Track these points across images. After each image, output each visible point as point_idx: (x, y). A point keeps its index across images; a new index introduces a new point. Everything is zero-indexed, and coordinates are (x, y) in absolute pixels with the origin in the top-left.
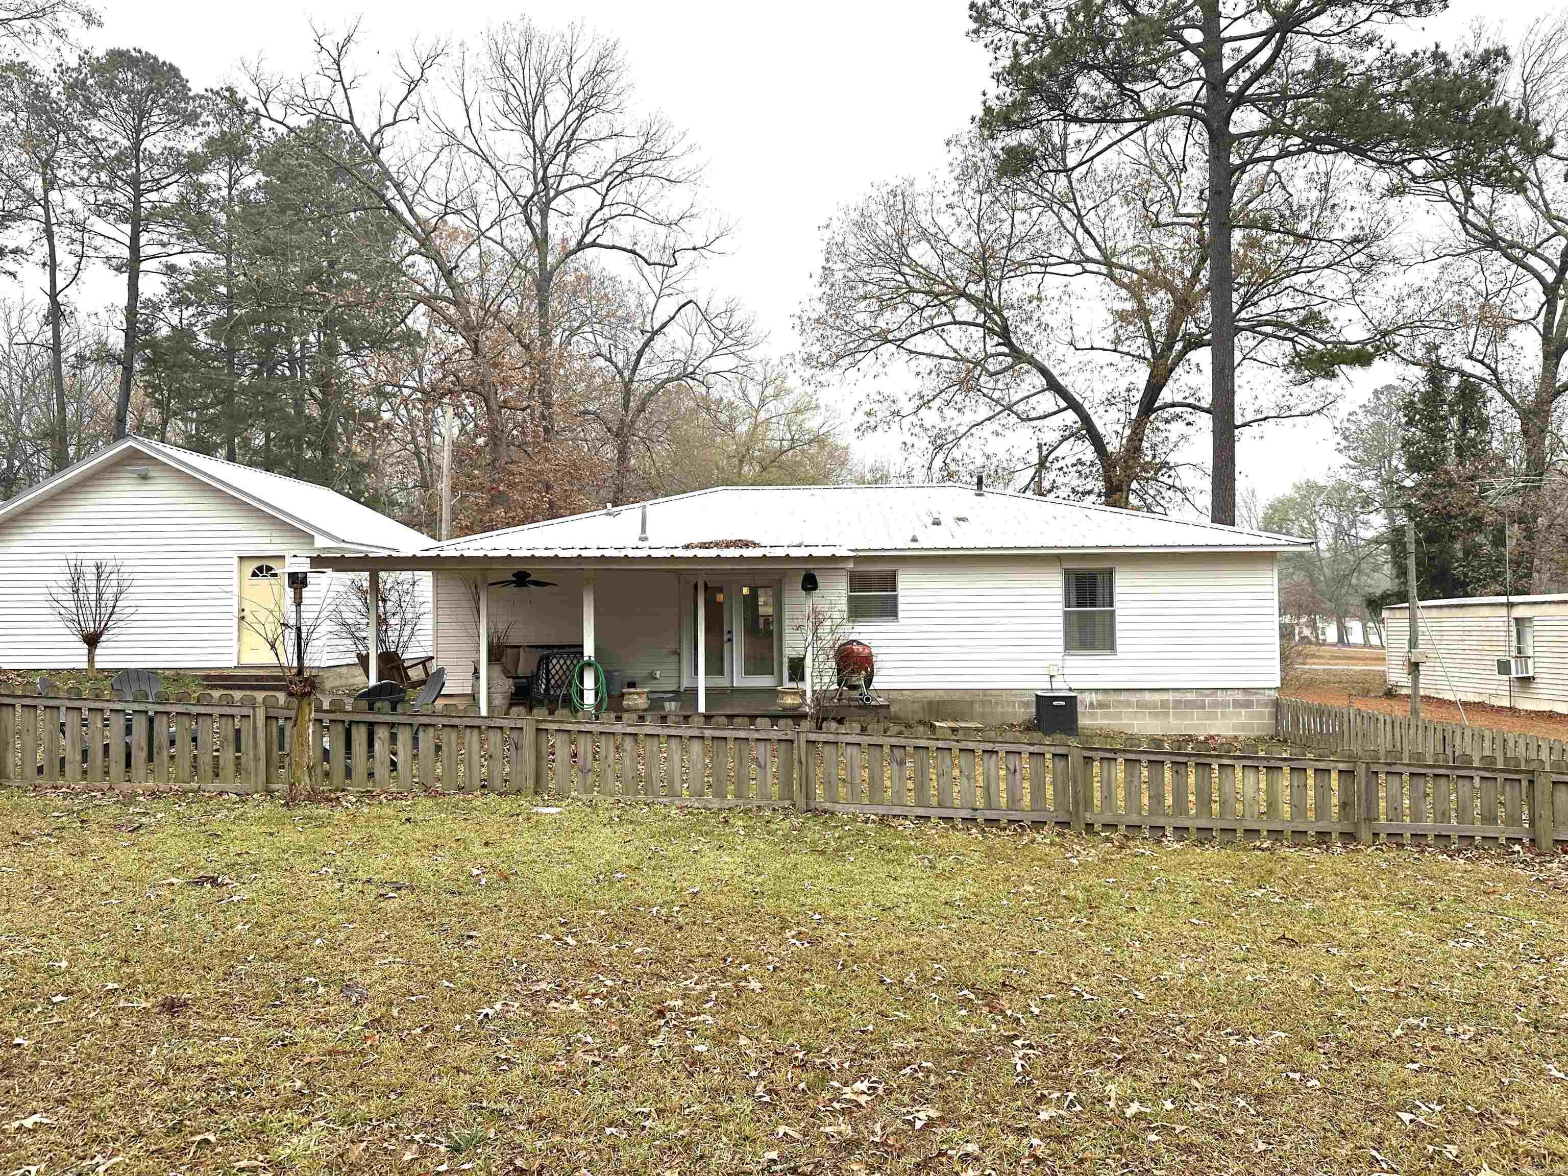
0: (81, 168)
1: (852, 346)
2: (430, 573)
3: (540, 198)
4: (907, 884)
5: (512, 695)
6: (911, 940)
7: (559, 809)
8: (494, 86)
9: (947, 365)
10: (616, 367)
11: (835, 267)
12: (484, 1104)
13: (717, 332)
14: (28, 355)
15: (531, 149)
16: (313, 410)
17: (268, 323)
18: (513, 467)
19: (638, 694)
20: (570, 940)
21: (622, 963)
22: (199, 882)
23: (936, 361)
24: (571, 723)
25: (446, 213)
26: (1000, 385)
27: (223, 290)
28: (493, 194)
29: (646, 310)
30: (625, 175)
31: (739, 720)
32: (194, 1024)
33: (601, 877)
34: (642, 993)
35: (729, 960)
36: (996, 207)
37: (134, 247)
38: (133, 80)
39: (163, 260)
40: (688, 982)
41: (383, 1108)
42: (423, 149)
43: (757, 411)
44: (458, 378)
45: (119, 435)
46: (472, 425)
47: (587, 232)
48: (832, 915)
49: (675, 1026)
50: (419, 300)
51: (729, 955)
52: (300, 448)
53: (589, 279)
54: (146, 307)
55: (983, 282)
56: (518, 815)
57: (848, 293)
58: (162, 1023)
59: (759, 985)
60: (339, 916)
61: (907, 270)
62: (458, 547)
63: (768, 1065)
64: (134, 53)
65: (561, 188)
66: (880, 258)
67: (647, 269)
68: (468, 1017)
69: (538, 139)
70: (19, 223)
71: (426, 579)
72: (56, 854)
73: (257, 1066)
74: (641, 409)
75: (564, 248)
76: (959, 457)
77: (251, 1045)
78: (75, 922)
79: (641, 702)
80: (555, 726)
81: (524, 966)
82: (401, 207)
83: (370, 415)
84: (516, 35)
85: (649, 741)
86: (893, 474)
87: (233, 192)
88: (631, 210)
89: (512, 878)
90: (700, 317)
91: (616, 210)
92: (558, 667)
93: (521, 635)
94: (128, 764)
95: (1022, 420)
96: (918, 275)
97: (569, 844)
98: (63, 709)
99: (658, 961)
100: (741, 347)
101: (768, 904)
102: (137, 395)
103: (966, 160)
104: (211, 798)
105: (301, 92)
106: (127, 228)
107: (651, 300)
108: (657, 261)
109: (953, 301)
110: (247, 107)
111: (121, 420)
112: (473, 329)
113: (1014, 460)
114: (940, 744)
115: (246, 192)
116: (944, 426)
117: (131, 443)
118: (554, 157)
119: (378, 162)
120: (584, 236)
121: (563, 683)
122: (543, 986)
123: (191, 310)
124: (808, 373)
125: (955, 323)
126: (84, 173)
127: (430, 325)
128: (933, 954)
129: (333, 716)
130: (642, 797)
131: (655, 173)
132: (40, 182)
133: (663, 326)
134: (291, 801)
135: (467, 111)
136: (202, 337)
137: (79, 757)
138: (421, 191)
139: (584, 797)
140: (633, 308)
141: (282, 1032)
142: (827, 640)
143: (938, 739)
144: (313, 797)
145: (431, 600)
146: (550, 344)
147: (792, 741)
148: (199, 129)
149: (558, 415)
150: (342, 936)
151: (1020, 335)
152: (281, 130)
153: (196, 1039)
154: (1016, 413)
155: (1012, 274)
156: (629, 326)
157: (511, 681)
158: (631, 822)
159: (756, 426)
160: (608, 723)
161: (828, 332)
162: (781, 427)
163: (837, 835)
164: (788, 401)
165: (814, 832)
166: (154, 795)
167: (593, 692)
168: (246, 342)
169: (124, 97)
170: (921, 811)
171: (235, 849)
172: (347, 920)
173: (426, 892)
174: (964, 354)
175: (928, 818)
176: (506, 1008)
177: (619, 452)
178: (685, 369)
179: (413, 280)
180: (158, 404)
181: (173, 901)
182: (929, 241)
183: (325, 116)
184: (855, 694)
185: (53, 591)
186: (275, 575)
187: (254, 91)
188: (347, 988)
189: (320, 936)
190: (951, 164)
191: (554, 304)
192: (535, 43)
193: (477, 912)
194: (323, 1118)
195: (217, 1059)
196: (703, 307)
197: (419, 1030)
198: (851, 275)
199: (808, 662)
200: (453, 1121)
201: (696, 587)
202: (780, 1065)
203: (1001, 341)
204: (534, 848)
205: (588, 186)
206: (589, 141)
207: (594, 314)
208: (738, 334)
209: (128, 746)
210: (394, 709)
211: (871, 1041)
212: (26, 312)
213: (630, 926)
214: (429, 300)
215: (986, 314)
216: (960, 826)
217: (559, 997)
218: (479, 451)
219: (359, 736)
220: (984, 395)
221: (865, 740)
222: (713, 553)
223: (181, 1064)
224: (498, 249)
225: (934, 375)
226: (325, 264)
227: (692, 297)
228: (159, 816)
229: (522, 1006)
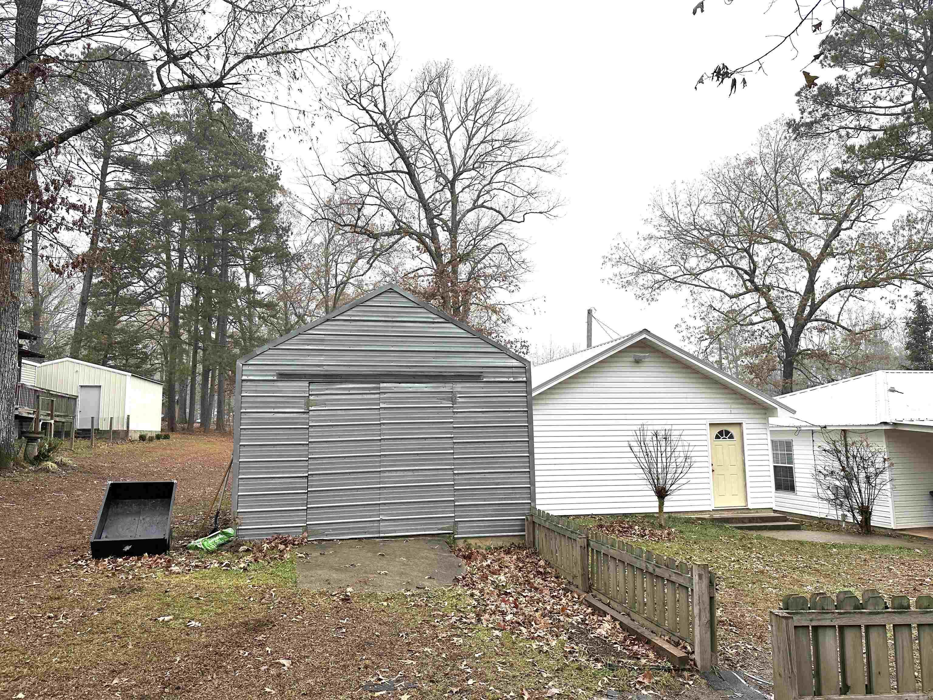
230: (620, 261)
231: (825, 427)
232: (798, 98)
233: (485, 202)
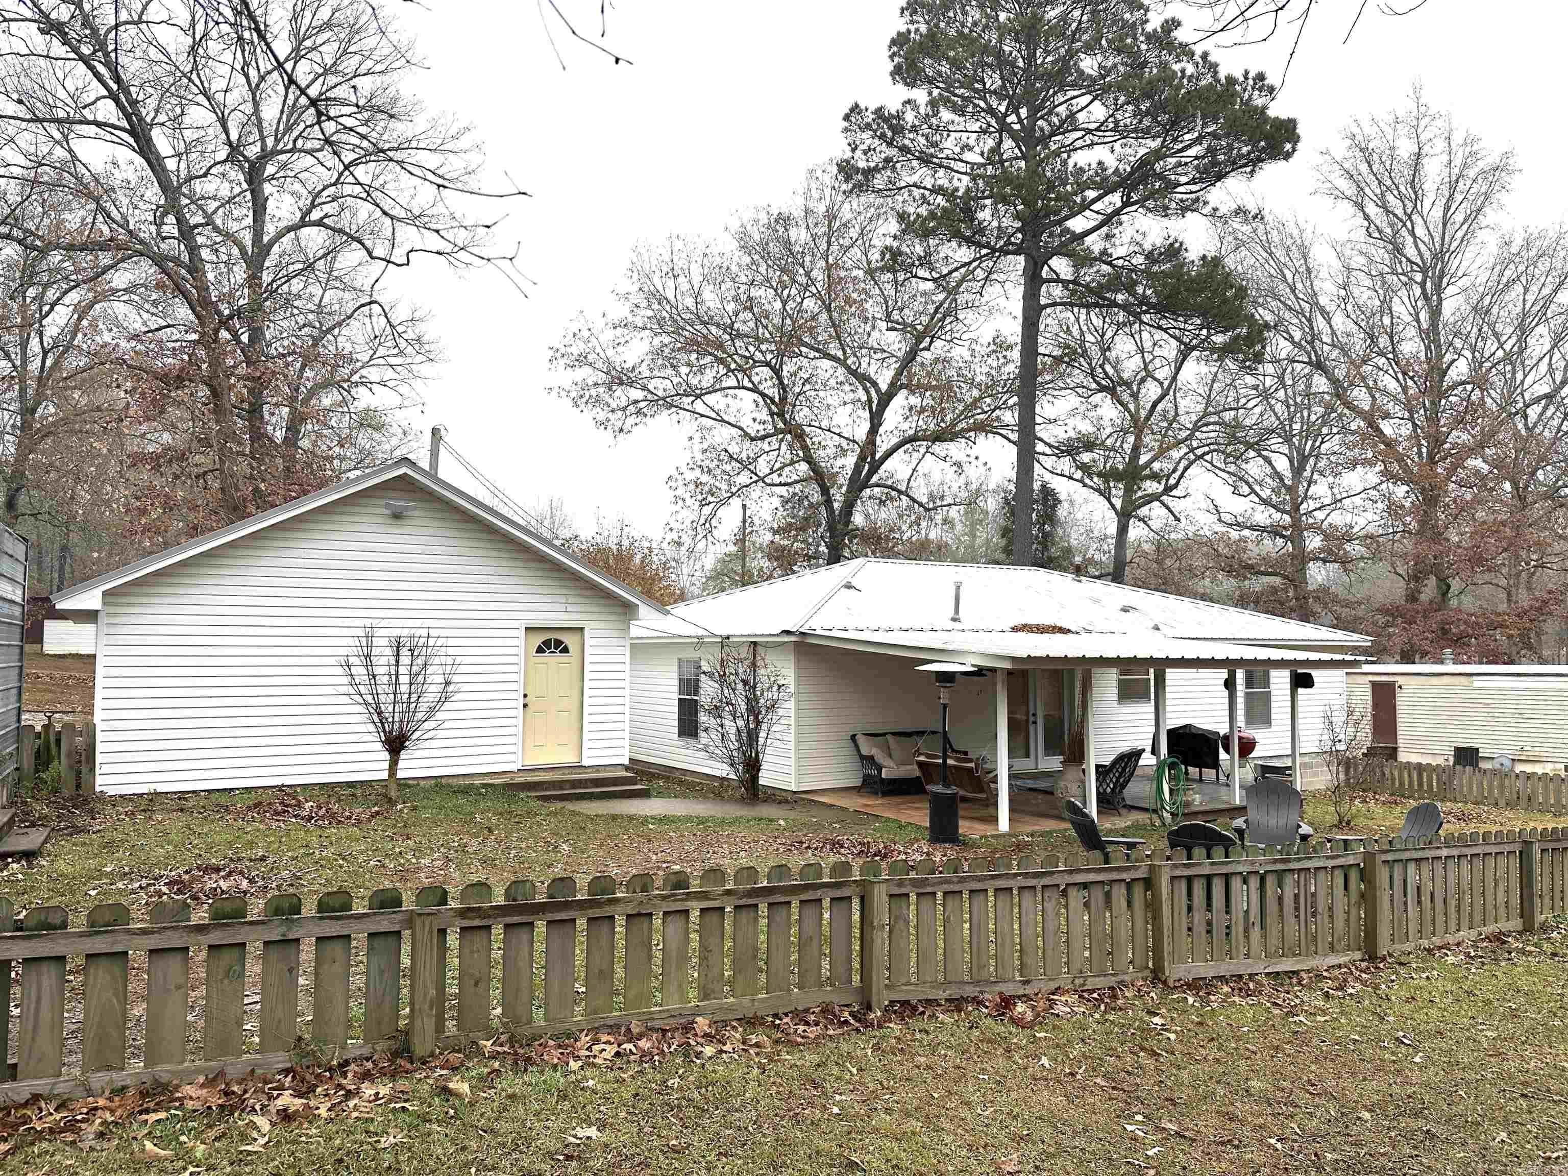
47: (313, 206)
230: (582, 360)
231: (728, 638)
232: (846, 124)
233: (326, 216)
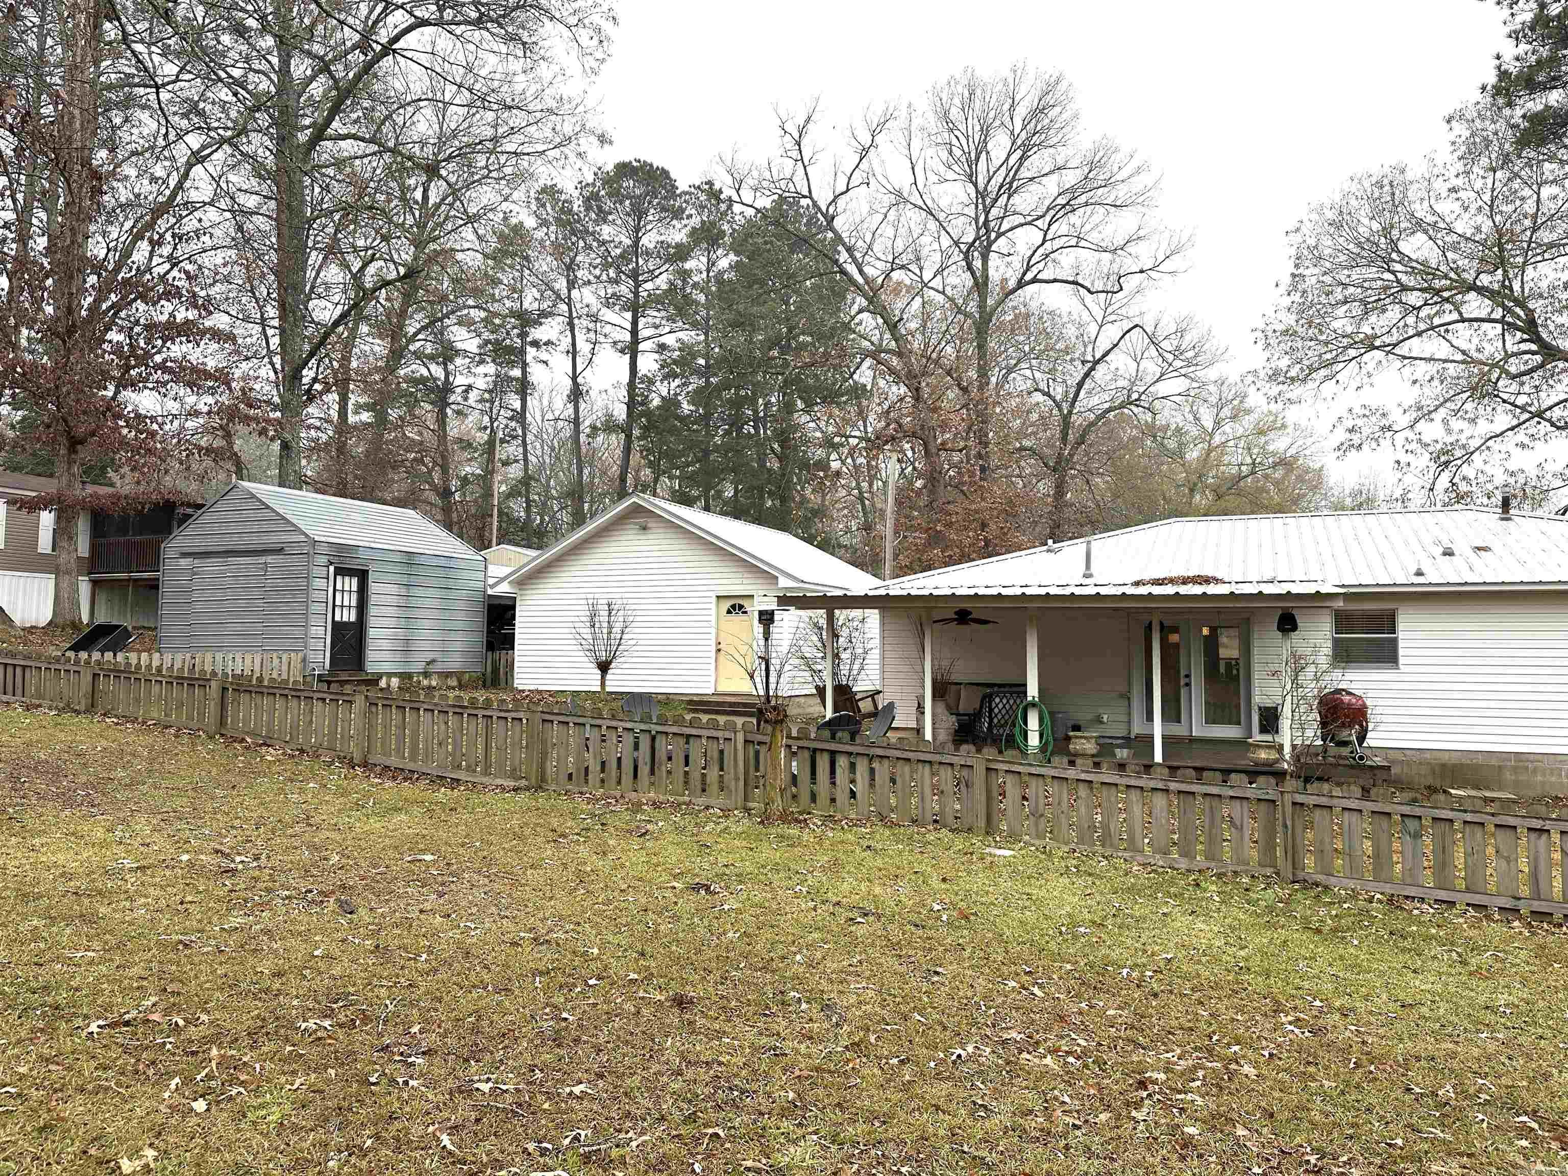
0: (595, 268)
1: (1329, 356)
2: (876, 611)
3: (981, 243)
4: (1432, 979)
5: (956, 731)
6: (1444, 1046)
7: (1012, 853)
8: (939, 140)
9: (1452, 370)
10: (1054, 401)
11: (1306, 272)
12: (966, 1148)
13: (1165, 354)
14: (555, 428)
15: (973, 195)
16: (773, 464)
17: (738, 388)
18: (950, 507)
19: (1085, 738)
20: (1036, 990)
21: (1093, 1023)
22: (696, 888)
23: (1439, 366)
24: (1021, 764)
25: (893, 270)
26: (1526, 389)
27: (702, 362)
28: (936, 246)
29: (1086, 339)
30: (1069, 208)
31: (1211, 773)
32: (700, 1022)
33: (1064, 929)
34: (1120, 1060)
35: (1215, 1038)
36: (1517, 184)
37: (634, 332)
38: (634, 187)
39: (656, 340)
40: (1170, 1055)
41: (869, 1133)
42: (872, 212)
43: (1211, 435)
44: (900, 426)
45: (622, 494)
46: (910, 468)
47: (1028, 269)
48: (1337, 1004)
49: (1159, 1100)
50: (867, 354)
51: (1214, 1033)
52: (762, 497)
53: (1028, 316)
54: (642, 382)
55: (1500, 271)
56: (971, 854)
57: (1323, 299)
58: (673, 1018)
59: (1254, 1072)
60: (816, 935)
61: (1398, 267)
62: (902, 585)
63: (1274, 1163)
64: (635, 164)
65: (1002, 230)
66: (1362, 257)
67: (1088, 298)
68: (942, 1055)
69: (981, 186)
70: (550, 319)
71: (873, 616)
72: (584, 851)
73: (755, 1071)
74: (1081, 441)
75: (1002, 288)
76: (1471, 475)
77: (748, 1050)
78: (599, 913)
79: (1090, 747)
80: (1005, 767)
81: (993, 1011)
82: (852, 269)
83: (823, 465)
84: (960, 89)
85: (1105, 791)
86: (1382, 498)
87: (711, 274)
88: (1073, 242)
89: (972, 918)
90: (1147, 340)
91: (1057, 243)
92: (1000, 706)
93: (963, 672)
94: (635, 776)
95: (1558, 428)
96: (1413, 272)
97: (1027, 890)
98: (588, 727)
99: (1133, 1027)
100: (1192, 369)
101: (1256, 983)
102: (635, 458)
103: (1473, 135)
104: (700, 811)
105: (767, 175)
106: (629, 315)
107: (1093, 329)
108: (1100, 289)
109: (1460, 296)
110: (722, 197)
111: (623, 480)
112: (915, 377)
113: (1549, 476)
114: (1469, 817)
115: (721, 273)
116: (1450, 439)
117: (635, 499)
118: (996, 200)
119: (833, 230)
120: (1024, 274)
121: (1006, 722)
122: (1013, 1034)
123: (678, 382)
124: (1275, 390)
125: (1463, 320)
126: (597, 272)
127: (874, 377)
128: (1475, 1067)
129: (801, 743)
130: (1099, 848)
131: (1099, 201)
132: (565, 284)
133: (1104, 356)
134: (766, 820)
135: (913, 169)
136: (685, 405)
137: (599, 768)
138: (870, 252)
139: (1037, 842)
140: (1073, 339)
141: (773, 1041)
142: (1311, 689)
143: (1465, 811)
144: (786, 818)
145: (878, 636)
146: (988, 384)
147: (1274, 801)
148: (685, 222)
149: (996, 453)
150: (819, 955)
151: (1552, 328)
152: (750, 212)
153: (702, 1036)
154: (1549, 421)
155: (1539, 258)
156: (1068, 358)
157: (954, 718)
158: (1090, 875)
159: (1209, 452)
160: (1059, 767)
161: (1299, 344)
162: (1240, 451)
163: (1334, 913)
164: (1248, 422)
165: (1303, 904)
166: (656, 805)
167: (1037, 734)
168: (720, 406)
169: (627, 202)
170: (1443, 895)
171: (722, 860)
172: (822, 940)
173: (891, 922)
174: (1475, 355)
175: (1452, 904)
176: (978, 1052)
177: (1057, 487)
178: (1129, 396)
179: (861, 336)
180: (651, 464)
181: (676, 903)
182: (1426, 232)
183: (787, 194)
184: (1345, 751)
185: (577, 625)
186: (746, 612)
187: (729, 180)
188: (827, 1007)
189: (800, 952)
190: (1453, 143)
191: (992, 344)
192: (978, 92)
193: (941, 949)
194: (815, 1133)
195: (721, 1059)
196: (1149, 330)
197: (895, 1061)
198: (1328, 279)
199: (1287, 711)
200: (937, 1161)
201: (1149, 627)
202: (1289, 1166)
203: (1526, 336)
204: (991, 889)
205: (1030, 223)
206: (1031, 179)
207: (1032, 350)
208: (1190, 354)
209: (635, 761)
210: (853, 739)
211: (1402, 1158)
212: (554, 393)
213: (1099, 986)
214: (875, 354)
215: (1504, 307)
216: (1497, 917)
217: (1031, 1049)
218: (919, 493)
219: (823, 763)
220: (1504, 401)
221: (1369, 806)
222: (1169, 590)
223: (692, 1057)
224: (940, 298)
225: (1436, 382)
226: (785, 330)
227: (1137, 321)
228: (660, 824)
229: (994, 1052)
